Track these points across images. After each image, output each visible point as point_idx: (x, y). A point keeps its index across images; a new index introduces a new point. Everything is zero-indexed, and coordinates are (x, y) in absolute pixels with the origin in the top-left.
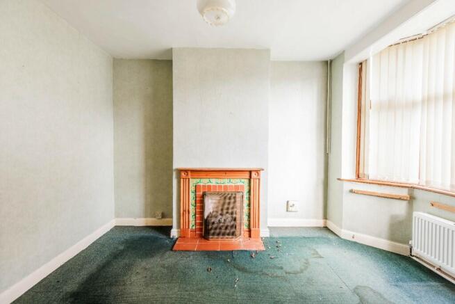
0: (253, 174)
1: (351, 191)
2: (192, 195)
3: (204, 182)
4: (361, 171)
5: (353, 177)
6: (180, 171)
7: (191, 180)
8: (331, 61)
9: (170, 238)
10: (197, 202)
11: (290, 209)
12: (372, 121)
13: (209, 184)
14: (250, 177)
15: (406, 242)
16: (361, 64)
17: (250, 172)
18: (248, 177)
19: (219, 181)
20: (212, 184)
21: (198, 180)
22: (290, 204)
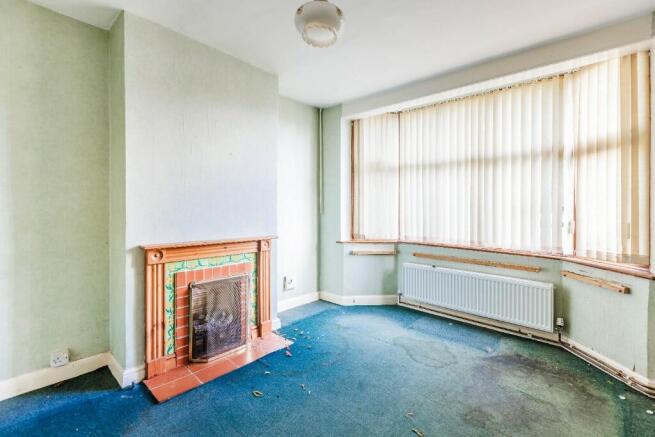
0: (262, 244)
1: (351, 253)
2: (169, 293)
3: (188, 266)
4: (356, 232)
5: (349, 239)
6: (143, 253)
7: (166, 266)
8: (323, 110)
9: (120, 389)
10: (179, 302)
11: (288, 286)
12: (366, 182)
13: (199, 268)
14: (259, 249)
15: (395, 292)
16: (353, 122)
17: (259, 242)
18: (256, 250)
19: (214, 262)
20: (204, 268)
21: (179, 265)
22: (288, 280)
